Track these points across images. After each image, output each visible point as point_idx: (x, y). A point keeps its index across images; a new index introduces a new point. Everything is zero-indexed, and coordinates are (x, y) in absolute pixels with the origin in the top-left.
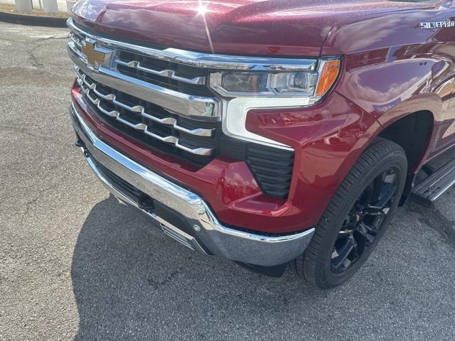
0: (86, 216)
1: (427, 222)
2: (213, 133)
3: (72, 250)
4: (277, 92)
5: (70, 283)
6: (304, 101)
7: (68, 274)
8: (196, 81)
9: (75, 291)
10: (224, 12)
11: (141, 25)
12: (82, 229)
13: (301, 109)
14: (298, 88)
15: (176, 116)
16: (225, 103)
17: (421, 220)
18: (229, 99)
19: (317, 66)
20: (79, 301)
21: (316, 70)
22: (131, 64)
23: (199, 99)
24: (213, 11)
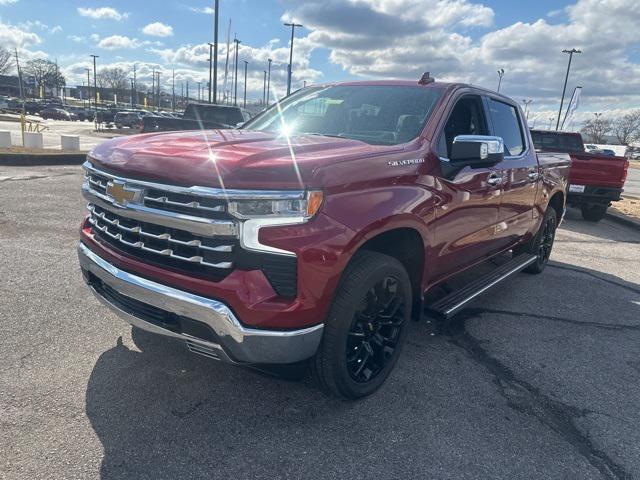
0: (93, 365)
1: (456, 343)
2: (233, 248)
3: (83, 395)
4: (280, 214)
5: (87, 422)
6: (300, 220)
7: (84, 414)
8: (217, 208)
9: (94, 427)
10: (236, 159)
11: (150, 167)
12: (92, 376)
13: (299, 225)
14: (294, 211)
15: (200, 238)
16: (241, 224)
17: (449, 341)
18: (244, 221)
19: (306, 194)
20: (99, 435)
21: (305, 198)
22: (159, 200)
23: (220, 223)
24: (222, 158)
